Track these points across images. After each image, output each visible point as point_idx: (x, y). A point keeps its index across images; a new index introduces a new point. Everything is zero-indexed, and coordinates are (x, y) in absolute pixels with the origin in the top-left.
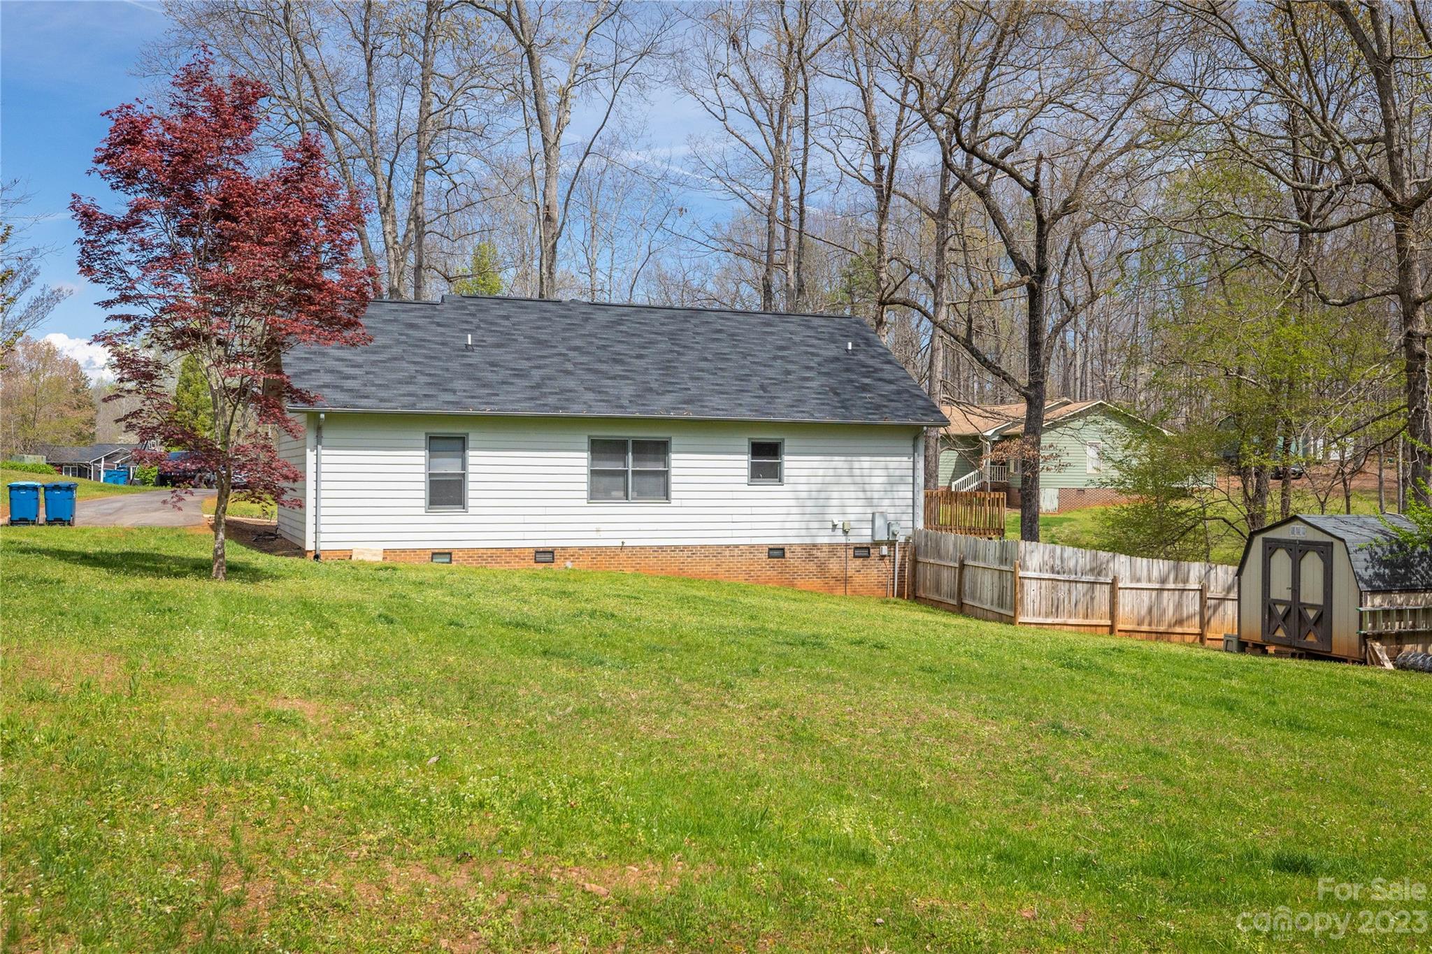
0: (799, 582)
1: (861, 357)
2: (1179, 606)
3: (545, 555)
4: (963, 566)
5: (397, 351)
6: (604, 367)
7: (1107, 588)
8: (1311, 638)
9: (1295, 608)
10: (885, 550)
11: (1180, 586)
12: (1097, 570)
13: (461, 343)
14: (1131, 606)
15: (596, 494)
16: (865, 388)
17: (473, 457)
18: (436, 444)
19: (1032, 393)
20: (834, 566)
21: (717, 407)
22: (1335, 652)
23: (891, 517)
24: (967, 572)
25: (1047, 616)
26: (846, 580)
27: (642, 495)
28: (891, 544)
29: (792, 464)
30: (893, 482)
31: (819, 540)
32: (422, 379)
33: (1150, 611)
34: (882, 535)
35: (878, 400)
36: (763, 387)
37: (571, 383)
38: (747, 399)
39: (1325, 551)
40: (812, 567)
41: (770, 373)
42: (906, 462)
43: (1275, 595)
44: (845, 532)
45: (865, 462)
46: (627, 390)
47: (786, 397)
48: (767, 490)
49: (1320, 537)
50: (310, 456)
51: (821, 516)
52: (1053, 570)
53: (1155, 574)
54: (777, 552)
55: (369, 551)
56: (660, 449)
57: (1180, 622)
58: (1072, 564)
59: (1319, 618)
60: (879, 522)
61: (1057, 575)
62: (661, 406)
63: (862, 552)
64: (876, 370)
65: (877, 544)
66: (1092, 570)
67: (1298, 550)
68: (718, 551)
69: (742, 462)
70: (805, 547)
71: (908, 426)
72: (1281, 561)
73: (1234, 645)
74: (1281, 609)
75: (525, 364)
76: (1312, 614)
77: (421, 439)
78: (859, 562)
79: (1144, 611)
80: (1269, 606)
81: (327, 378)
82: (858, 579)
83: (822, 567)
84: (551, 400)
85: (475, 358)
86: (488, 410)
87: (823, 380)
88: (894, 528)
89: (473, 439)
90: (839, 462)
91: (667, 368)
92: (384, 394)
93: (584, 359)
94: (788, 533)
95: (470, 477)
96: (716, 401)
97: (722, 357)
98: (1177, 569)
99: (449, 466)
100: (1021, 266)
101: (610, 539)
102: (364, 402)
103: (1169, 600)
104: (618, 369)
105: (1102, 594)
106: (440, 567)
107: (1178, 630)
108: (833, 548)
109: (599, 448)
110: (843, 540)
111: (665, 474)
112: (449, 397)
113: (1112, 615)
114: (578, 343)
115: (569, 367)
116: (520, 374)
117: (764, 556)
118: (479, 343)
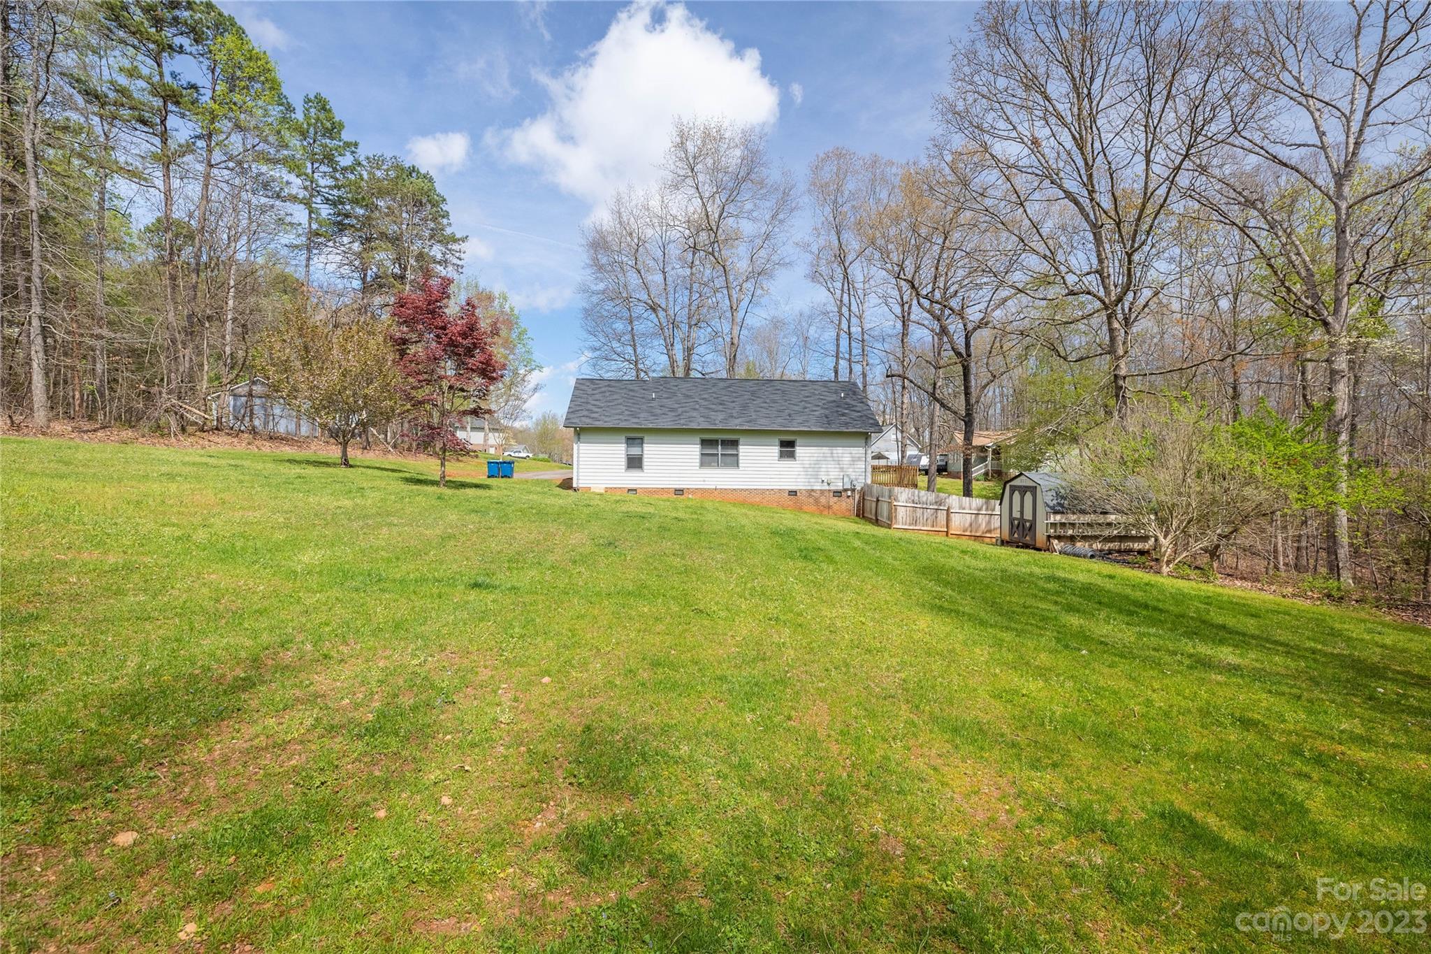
0: (805, 508)
1: (848, 400)
2: (989, 523)
3: (679, 492)
4: (878, 500)
5: (620, 401)
6: (714, 406)
7: (945, 512)
8: (1028, 538)
9: (1022, 520)
10: (849, 493)
11: (990, 512)
12: (939, 503)
13: (650, 398)
14: (958, 522)
15: (702, 465)
16: (843, 415)
17: (647, 447)
18: (631, 441)
19: (966, 419)
20: (823, 500)
21: (763, 424)
22: (1038, 545)
23: (853, 477)
24: (880, 503)
25: (910, 525)
26: (829, 507)
27: (726, 465)
28: (853, 490)
29: (800, 451)
30: (854, 460)
31: (815, 488)
32: (627, 413)
33: (971, 525)
34: (848, 486)
35: (848, 420)
36: (790, 415)
37: (695, 414)
38: (779, 420)
39: (1033, 490)
40: (811, 500)
41: (796, 408)
42: (861, 450)
43: (1014, 516)
44: (829, 484)
45: (840, 450)
46: (721, 416)
47: (800, 419)
48: (787, 463)
49: (1032, 484)
50: (575, 446)
51: (816, 476)
52: (913, 502)
53: (974, 505)
54: (793, 493)
55: (599, 488)
56: (735, 443)
57: (989, 531)
58: (924, 499)
59: (1031, 526)
60: (846, 480)
61: (915, 504)
62: (735, 424)
63: (838, 494)
64: (853, 406)
65: (846, 490)
66: (936, 503)
67: (1023, 490)
68: (763, 491)
69: (775, 450)
70: (807, 491)
71: (861, 433)
72: (1017, 495)
73: (999, 542)
74: (1016, 522)
75: (677, 406)
76: (1028, 524)
77: (623, 439)
78: (836, 499)
79: (967, 525)
80: (1012, 520)
81: (586, 413)
82: (836, 507)
83: (817, 501)
84: (682, 421)
85: (654, 404)
86: (651, 426)
87: (823, 411)
88: (855, 483)
89: (646, 439)
90: (825, 450)
91: (745, 407)
92: (607, 419)
93: (706, 403)
94: (800, 484)
95: (645, 456)
96: (763, 421)
97: (774, 402)
98: (986, 503)
99: (635, 451)
100: (959, 354)
101: (710, 485)
102: (597, 423)
103: (982, 520)
104: (720, 407)
105: (942, 516)
106: (631, 496)
107: (988, 535)
108: (822, 492)
109: (704, 443)
110: (827, 488)
111: (737, 455)
112: (636, 420)
113: (947, 527)
114: (706, 396)
115: (697, 406)
116: (673, 410)
117: (786, 495)
118: (659, 398)
